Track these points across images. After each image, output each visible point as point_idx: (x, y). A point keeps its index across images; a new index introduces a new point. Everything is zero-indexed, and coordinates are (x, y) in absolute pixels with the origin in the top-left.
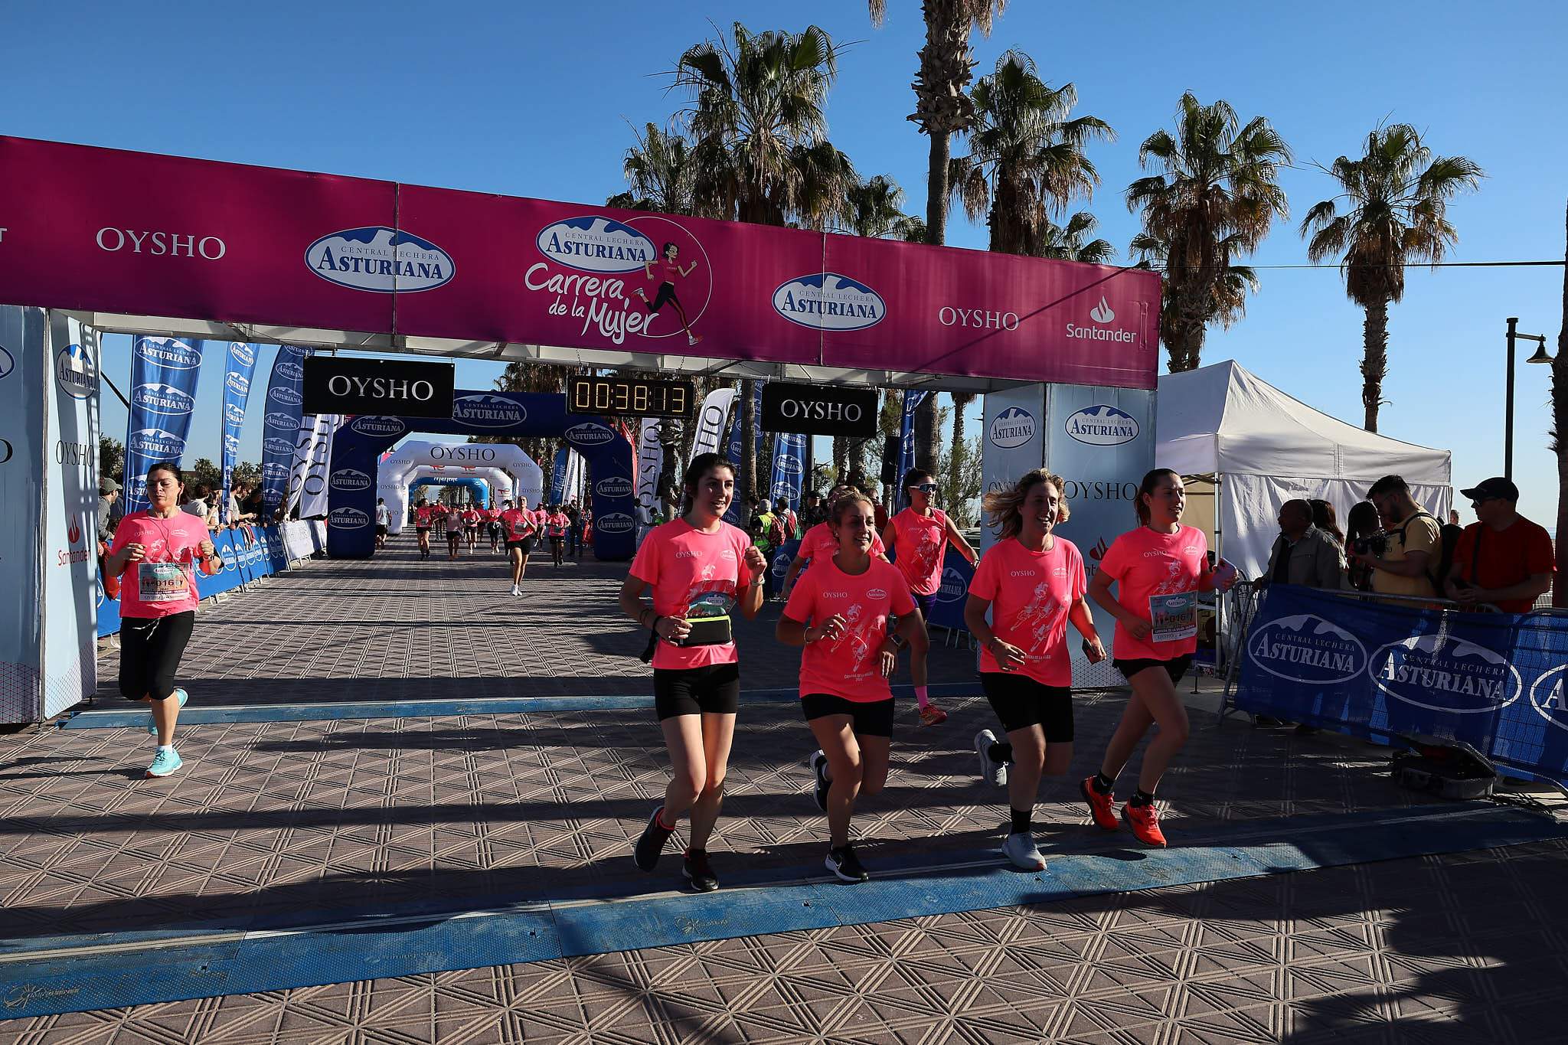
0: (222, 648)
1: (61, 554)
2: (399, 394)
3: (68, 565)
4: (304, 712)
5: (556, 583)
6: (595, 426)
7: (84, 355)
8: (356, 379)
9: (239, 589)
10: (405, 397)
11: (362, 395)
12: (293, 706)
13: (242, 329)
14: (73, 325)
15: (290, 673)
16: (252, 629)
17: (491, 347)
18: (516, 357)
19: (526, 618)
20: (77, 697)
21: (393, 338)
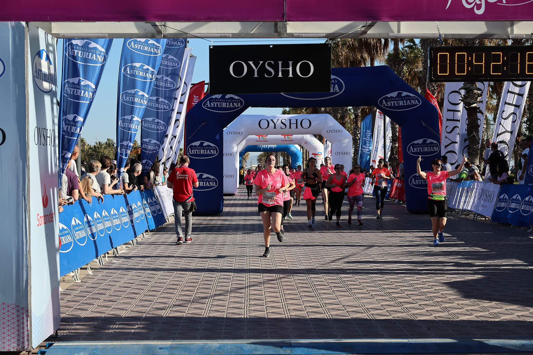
0: (136, 291)
1: (39, 217)
2: (286, 73)
3: (43, 226)
4: (219, 348)
5: (389, 234)
6: (404, 94)
7: (48, 58)
8: (251, 63)
9: (131, 242)
10: (291, 75)
11: (256, 75)
12: (210, 343)
13: (160, 27)
14: (41, 33)
15: (194, 314)
16: (152, 276)
17: (359, 26)
18: (380, 34)
19: (368, 266)
20: (51, 332)
21: (276, 25)
